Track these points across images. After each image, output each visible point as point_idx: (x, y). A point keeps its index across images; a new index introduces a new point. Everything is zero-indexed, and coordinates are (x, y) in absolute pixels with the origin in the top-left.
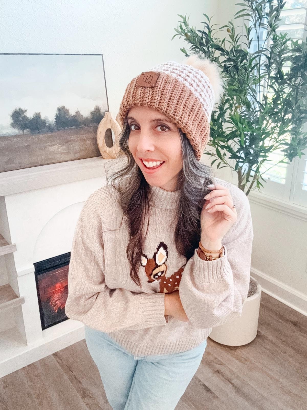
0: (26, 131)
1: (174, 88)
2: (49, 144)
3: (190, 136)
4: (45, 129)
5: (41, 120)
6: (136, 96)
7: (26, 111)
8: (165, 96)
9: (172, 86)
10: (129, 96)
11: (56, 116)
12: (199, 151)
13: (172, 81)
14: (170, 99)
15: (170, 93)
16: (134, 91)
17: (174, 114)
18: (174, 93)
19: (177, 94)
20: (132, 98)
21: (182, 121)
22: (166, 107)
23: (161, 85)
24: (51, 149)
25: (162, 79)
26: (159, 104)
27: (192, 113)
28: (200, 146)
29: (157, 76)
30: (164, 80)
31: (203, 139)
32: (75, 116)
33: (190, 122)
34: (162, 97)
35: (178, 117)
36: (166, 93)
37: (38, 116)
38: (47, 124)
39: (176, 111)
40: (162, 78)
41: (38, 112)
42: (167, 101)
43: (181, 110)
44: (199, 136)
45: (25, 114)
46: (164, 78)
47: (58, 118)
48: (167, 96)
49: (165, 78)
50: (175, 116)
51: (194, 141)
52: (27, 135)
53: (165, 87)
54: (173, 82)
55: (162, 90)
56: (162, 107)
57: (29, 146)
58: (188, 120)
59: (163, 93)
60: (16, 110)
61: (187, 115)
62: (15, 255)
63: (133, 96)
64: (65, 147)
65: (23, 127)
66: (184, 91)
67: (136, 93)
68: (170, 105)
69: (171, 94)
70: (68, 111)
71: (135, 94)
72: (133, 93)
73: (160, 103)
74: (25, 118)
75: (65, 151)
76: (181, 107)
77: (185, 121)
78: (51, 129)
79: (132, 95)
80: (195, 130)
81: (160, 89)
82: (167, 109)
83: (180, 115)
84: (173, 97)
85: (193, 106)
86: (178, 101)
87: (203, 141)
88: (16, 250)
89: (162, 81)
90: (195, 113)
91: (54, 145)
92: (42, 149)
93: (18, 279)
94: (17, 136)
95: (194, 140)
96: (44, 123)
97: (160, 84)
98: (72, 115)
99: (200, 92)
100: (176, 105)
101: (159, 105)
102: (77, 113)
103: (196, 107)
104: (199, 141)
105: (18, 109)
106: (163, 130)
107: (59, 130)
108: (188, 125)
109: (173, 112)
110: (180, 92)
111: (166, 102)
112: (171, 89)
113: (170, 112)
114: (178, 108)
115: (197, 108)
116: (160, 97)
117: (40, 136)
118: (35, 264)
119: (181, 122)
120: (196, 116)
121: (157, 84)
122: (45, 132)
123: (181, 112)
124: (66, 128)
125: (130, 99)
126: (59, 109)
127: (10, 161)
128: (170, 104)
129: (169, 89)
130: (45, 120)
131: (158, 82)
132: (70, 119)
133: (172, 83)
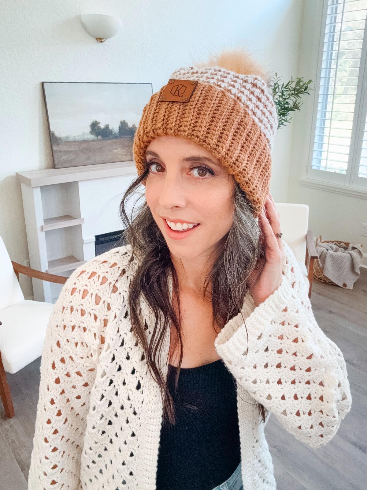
0: (100, 137)
1: (219, 105)
2: (114, 147)
3: (244, 177)
4: (112, 136)
5: (109, 130)
6: (158, 118)
7: (100, 123)
8: (204, 116)
9: (217, 102)
10: (147, 119)
11: (119, 127)
12: (259, 200)
13: (218, 94)
14: (212, 121)
15: (212, 113)
16: (156, 110)
17: (218, 144)
18: (219, 113)
19: (224, 113)
20: (151, 121)
21: (230, 155)
22: (205, 133)
23: (198, 100)
24: (115, 151)
25: (202, 91)
26: (193, 129)
27: (247, 143)
28: (259, 193)
29: (194, 86)
30: (205, 92)
31: (264, 183)
32: (132, 128)
33: (245, 156)
34: (199, 118)
35: (224, 150)
36: (206, 112)
37: (107, 127)
38: (113, 133)
39: (221, 139)
40: (202, 89)
41: (107, 124)
42: (208, 125)
43: (230, 138)
44: (259, 178)
45: (99, 125)
46: (204, 89)
47: (121, 129)
48: (207, 116)
49: (206, 89)
50: (220, 148)
51: (250, 185)
52: (100, 140)
53: (205, 103)
54: (219, 96)
55: (200, 108)
56: (198, 133)
57: (101, 149)
58: (241, 153)
59: (201, 111)
60: (93, 122)
61: (240, 145)
62: (82, 226)
63: (153, 118)
64: (124, 151)
65: (97, 134)
66: (236, 110)
67: (158, 113)
68: (212, 131)
69: (214, 114)
70: (127, 124)
71: (156, 114)
72: (155, 113)
73: (195, 128)
74: (99, 128)
75: (124, 154)
76: (230, 135)
77: (235, 155)
78: (115, 137)
79: (151, 116)
80: (252, 169)
81: (197, 106)
82: (206, 137)
83: (228, 147)
84: (217, 119)
85: (250, 132)
86: (225, 125)
87: (264, 185)
88: (84, 223)
89: (201, 94)
90: (253, 142)
91: (117, 149)
92: (109, 151)
93: (84, 245)
94: (93, 141)
95: (250, 183)
96: (111, 132)
97: (197, 98)
98: (130, 127)
99: (253, 109)
100: (222, 131)
101: (193, 131)
102: (133, 125)
103: (254, 134)
104: (258, 185)
105: (94, 121)
106: (202, 175)
107: (121, 138)
108: (240, 161)
109: (216, 141)
110: (229, 111)
111: (205, 127)
112: (215, 105)
113: (211, 140)
114: (224, 136)
115: (256, 136)
116: (196, 118)
117: (108, 141)
118: (96, 236)
119: (229, 157)
120: (254, 147)
121: (192, 98)
122: (112, 139)
123: (229, 142)
124: (126, 137)
125: (149, 123)
126: (121, 123)
127: (89, 158)
128: (212, 128)
129: (212, 105)
130: (112, 130)
131: (194, 96)
132: (128, 130)
133: (217, 97)
